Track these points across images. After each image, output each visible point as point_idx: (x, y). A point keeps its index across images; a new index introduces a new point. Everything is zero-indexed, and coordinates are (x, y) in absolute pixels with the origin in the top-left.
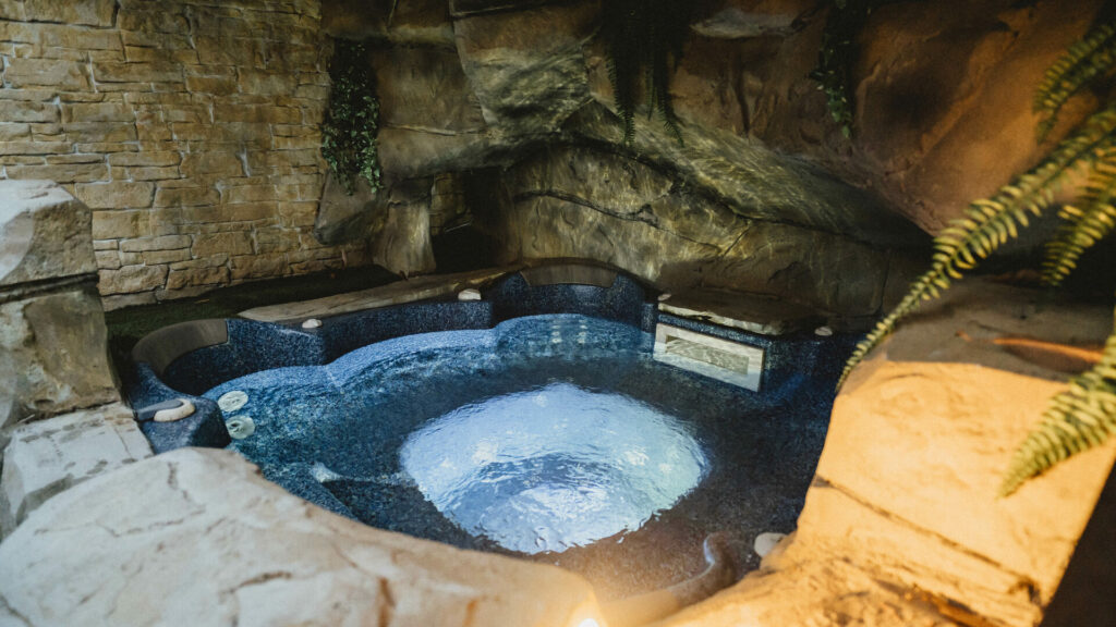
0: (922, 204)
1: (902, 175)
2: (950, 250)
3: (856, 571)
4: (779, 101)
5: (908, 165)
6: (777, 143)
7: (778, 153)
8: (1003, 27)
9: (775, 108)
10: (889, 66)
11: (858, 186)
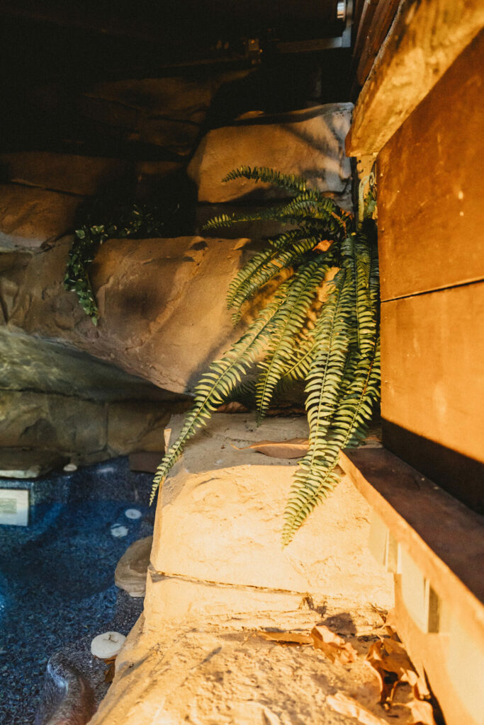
0: (153, 367)
1: (137, 349)
2: (206, 393)
3: (204, 635)
4: (33, 300)
5: (142, 343)
6: (36, 330)
7: (36, 338)
8: (190, 259)
9: (30, 305)
10: (120, 278)
11: (105, 358)
